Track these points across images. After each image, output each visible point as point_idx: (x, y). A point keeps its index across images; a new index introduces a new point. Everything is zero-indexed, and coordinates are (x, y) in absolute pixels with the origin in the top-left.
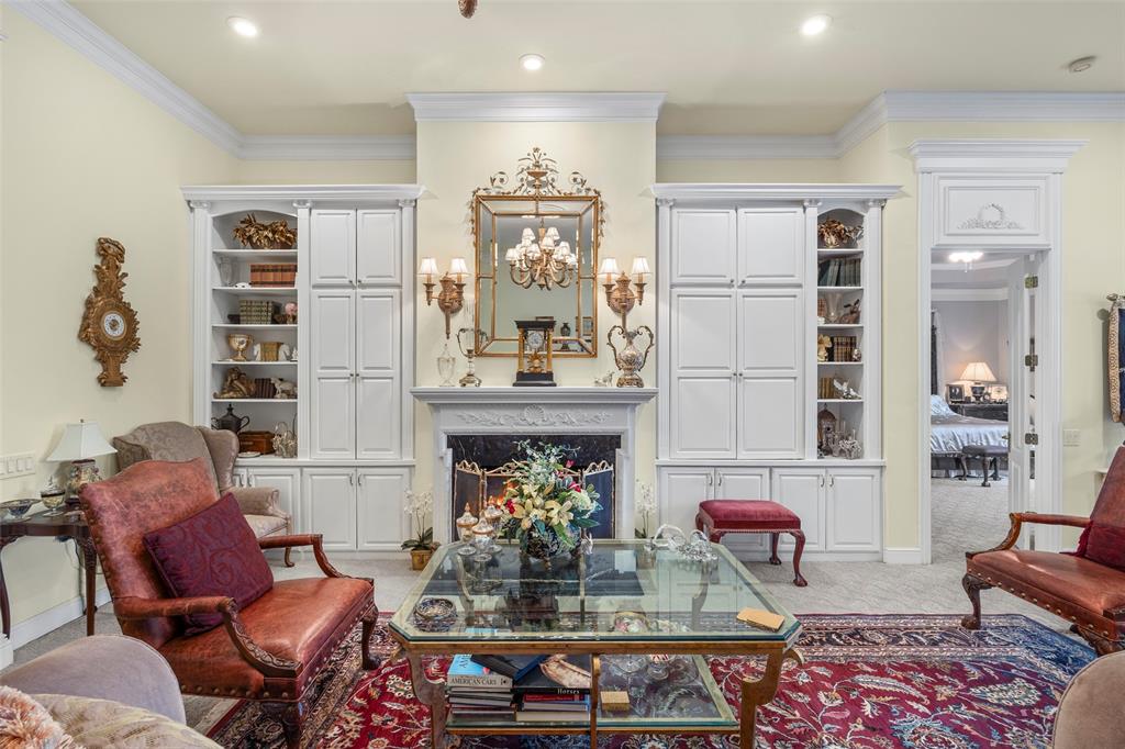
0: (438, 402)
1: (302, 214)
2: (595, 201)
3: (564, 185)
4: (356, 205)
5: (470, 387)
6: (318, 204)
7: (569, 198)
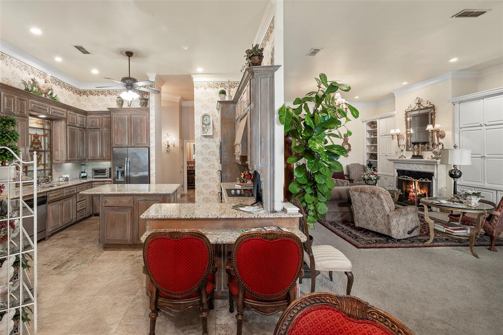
0: (395, 162)
1: (378, 121)
2: (433, 108)
3: (426, 105)
4: (386, 117)
5: (401, 159)
6: (381, 118)
7: (427, 108)
